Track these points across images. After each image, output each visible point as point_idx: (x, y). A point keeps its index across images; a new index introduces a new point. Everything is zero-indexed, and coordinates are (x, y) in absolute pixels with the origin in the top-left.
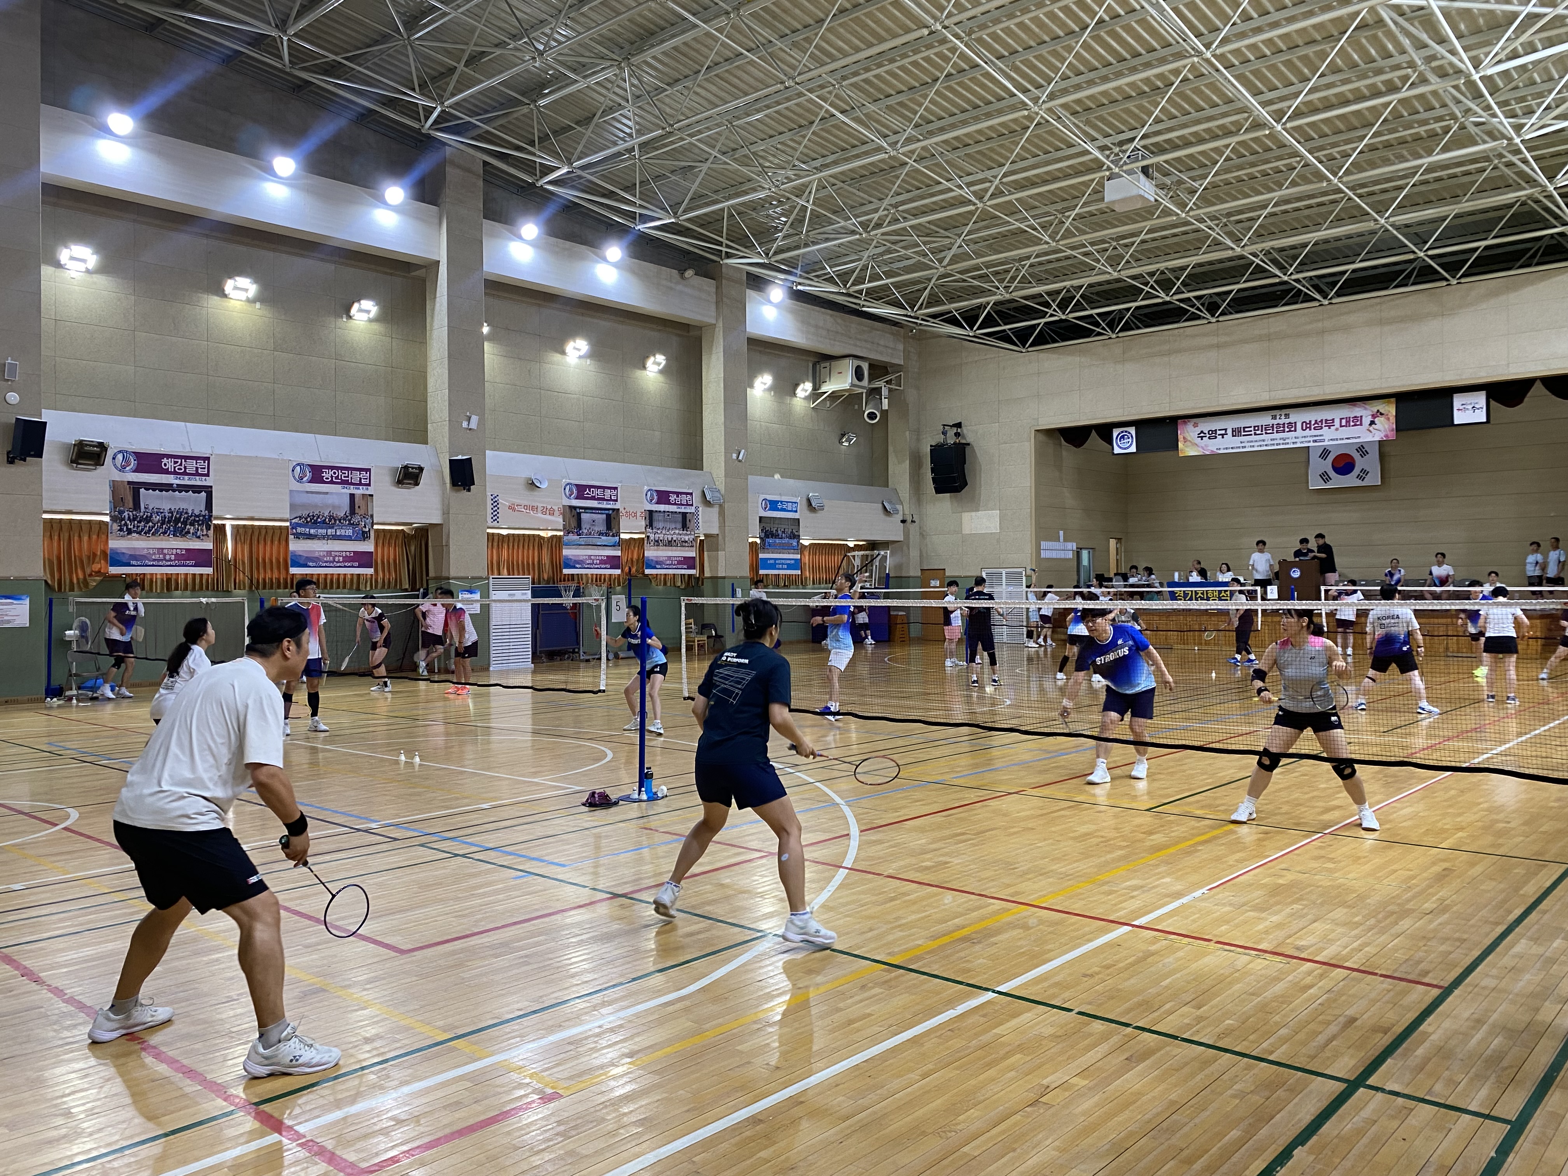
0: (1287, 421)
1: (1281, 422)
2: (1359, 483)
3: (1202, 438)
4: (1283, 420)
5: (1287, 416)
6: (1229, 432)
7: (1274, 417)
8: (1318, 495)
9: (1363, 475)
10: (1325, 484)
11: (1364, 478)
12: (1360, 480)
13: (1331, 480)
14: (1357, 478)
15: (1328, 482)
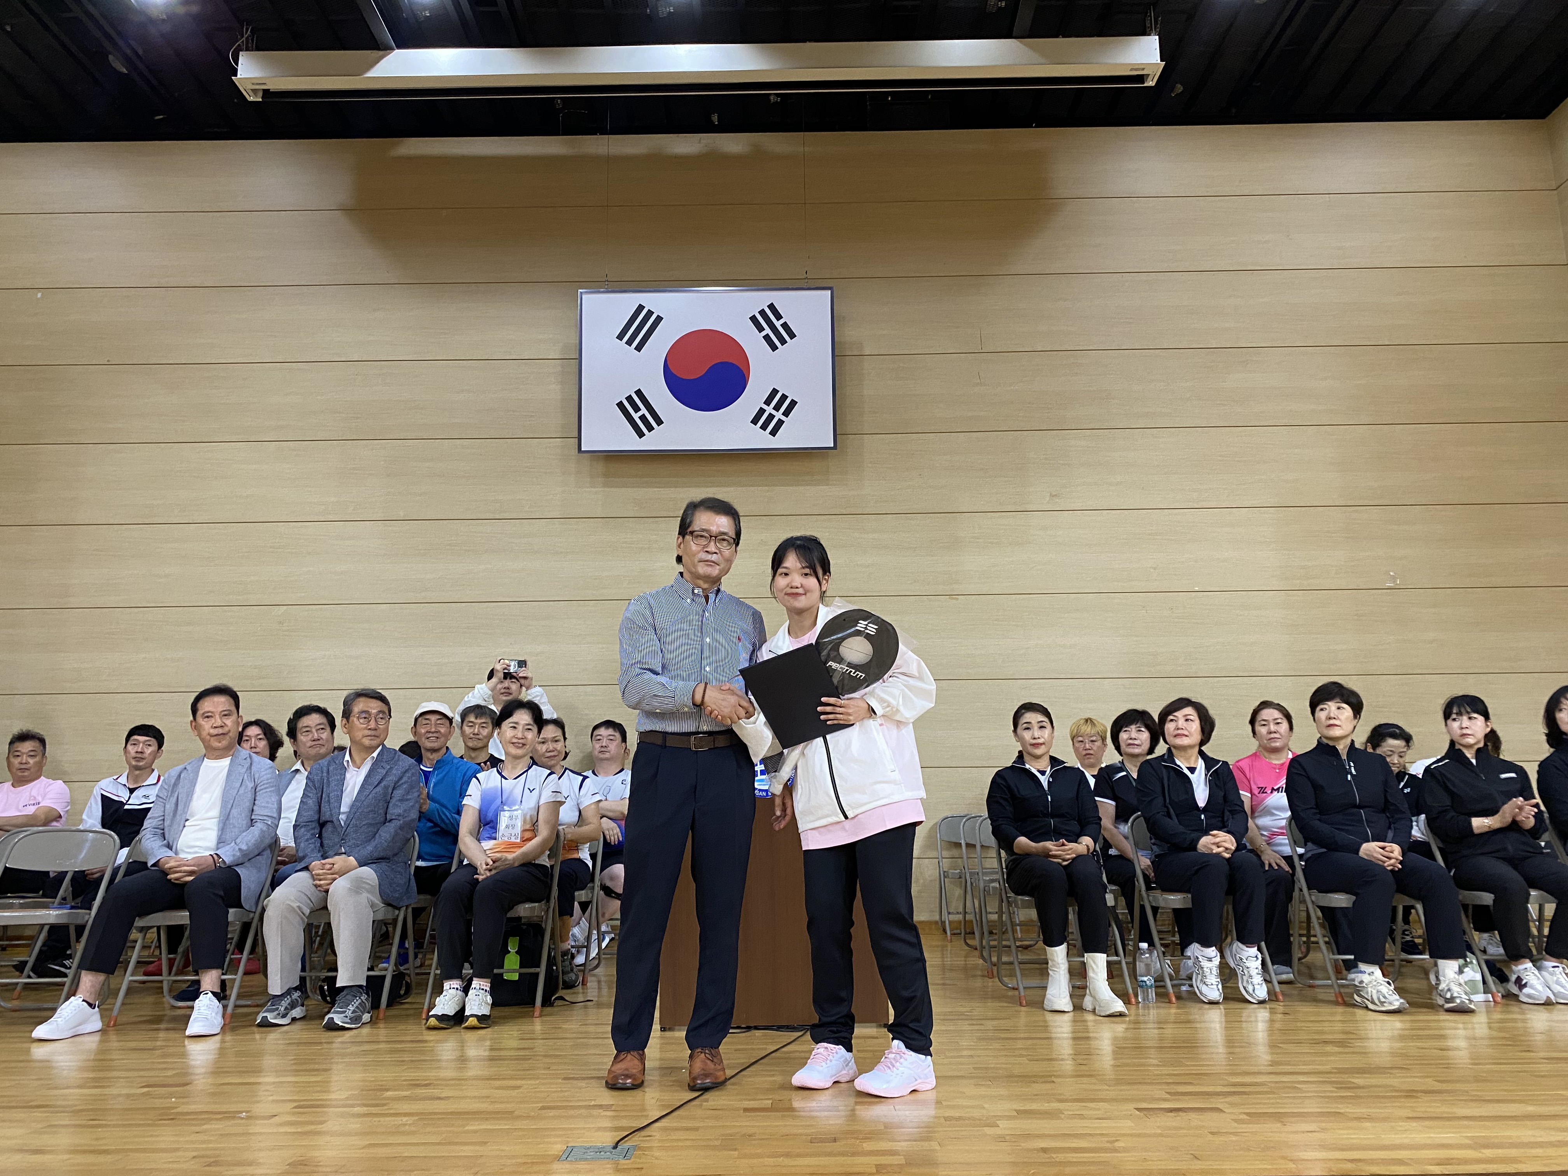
2: (761, 440)
8: (606, 485)
9: (774, 412)
10: (641, 434)
11: (780, 423)
12: (764, 427)
13: (659, 422)
14: (755, 421)
15: (650, 428)
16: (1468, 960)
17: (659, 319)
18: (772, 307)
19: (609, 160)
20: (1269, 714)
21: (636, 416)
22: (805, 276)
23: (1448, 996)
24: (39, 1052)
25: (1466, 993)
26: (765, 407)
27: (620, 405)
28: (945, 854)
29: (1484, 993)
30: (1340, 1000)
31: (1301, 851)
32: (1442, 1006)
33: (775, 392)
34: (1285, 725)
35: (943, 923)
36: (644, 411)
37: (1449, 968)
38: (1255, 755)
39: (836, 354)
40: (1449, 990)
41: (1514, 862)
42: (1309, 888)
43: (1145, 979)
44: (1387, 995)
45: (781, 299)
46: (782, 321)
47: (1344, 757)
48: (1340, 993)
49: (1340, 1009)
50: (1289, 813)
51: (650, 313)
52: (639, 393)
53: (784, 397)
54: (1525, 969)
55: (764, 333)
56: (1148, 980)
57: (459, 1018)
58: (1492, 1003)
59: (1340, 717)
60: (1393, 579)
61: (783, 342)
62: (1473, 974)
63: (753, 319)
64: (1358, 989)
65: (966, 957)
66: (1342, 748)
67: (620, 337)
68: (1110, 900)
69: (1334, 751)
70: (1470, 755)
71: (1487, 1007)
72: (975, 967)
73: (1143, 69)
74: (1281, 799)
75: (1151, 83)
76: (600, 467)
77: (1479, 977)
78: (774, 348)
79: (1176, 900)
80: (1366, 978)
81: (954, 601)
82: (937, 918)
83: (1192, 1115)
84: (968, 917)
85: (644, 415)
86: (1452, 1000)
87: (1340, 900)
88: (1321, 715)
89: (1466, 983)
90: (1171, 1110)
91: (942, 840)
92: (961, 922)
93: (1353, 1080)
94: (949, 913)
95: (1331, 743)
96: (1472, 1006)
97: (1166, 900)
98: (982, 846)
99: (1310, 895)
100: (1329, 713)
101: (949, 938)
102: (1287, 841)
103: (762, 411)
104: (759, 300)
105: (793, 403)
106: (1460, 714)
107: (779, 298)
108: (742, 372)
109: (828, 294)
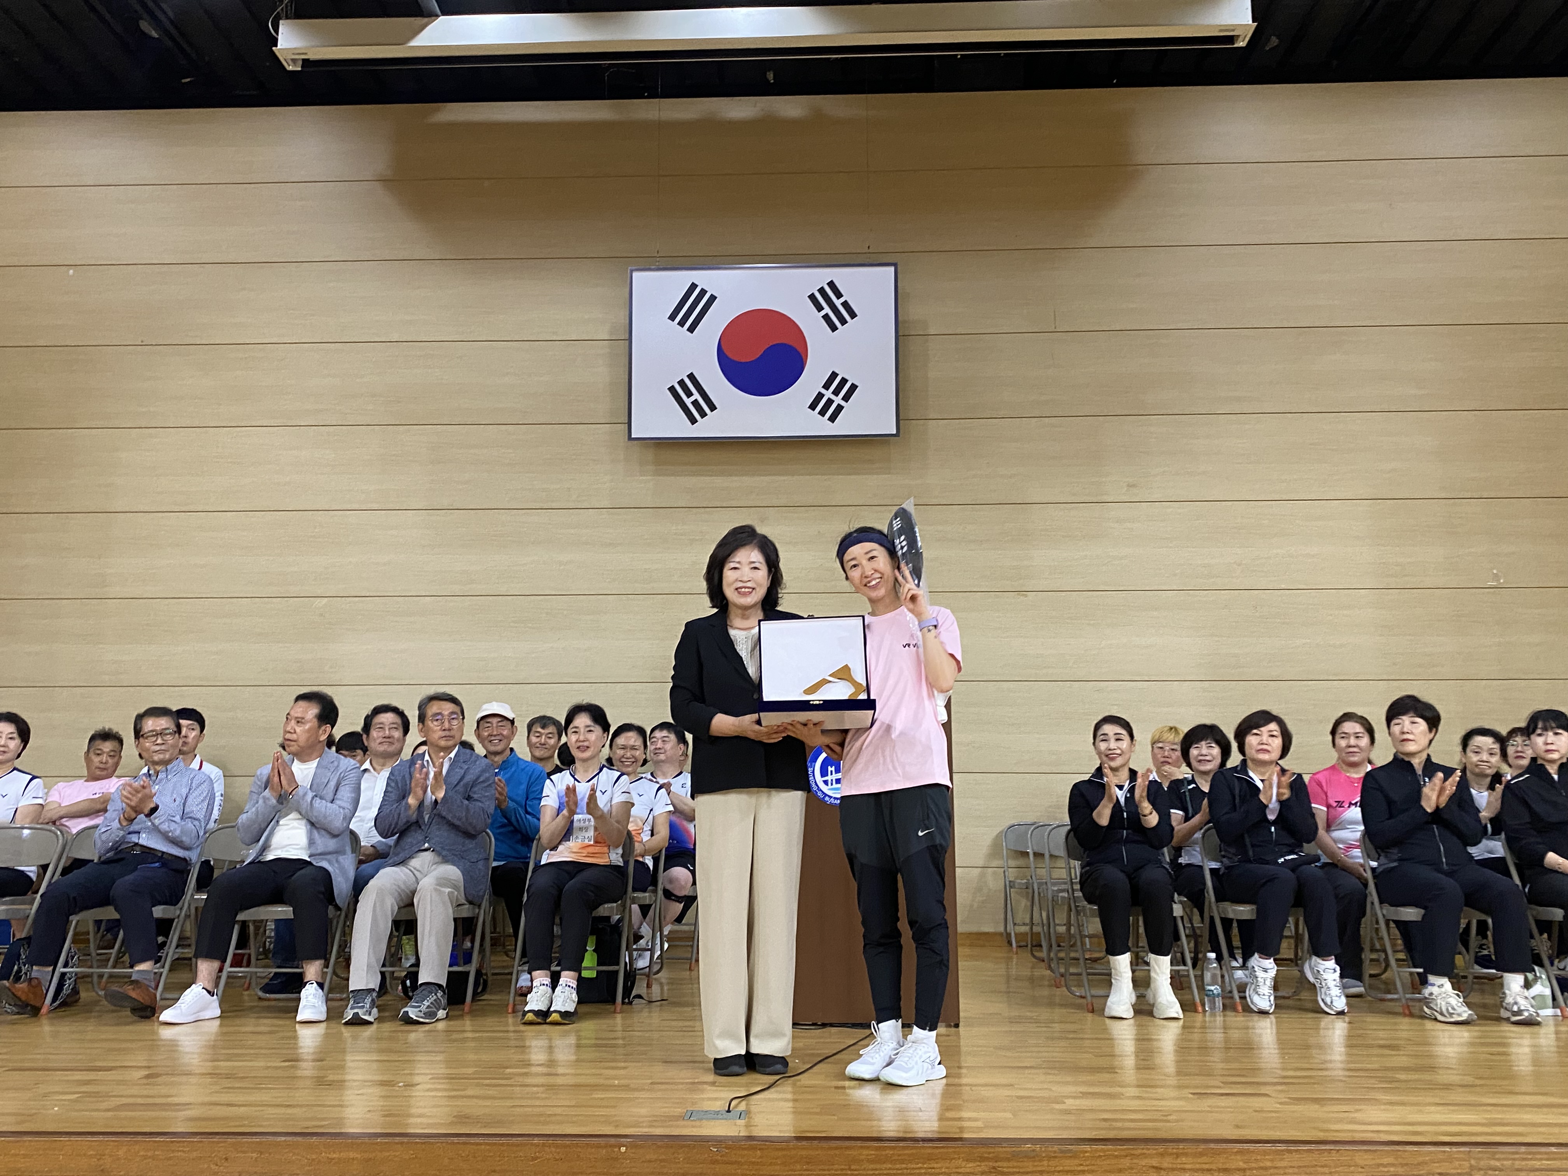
2: (821, 426)
8: (656, 473)
9: (833, 397)
10: (693, 421)
11: (840, 408)
12: (822, 413)
13: (713, 408)
14: (813, 407)
15: (703, 414)
16: (1538, 974)
17: (713, 298)
18: (831, 284)
19: (661, 126)
20: (1350, 727)
21: (688, 402)
22: (867, 251)
23: (1515, 1008)
24: (166, 1033)
25: (1532, 1006)
26: (823, 391)
27: (672, 389)
28: (1012, 863)
29: (1554, 1008)
30: (1407, 1012)
31: (1374, 864)
32: (1508, 1019)
33: (834, 375)
34: (1366, 739)
35: (1009, 935)
36: (697, 396)
37: (1514, 982)
38: (1333, 768)
39: (900, 333)
40: (1516, 1003)
42: (1381, 902)
43: (1212, 988)
44: (1456, 1007)
45: (842, 276)
46: (842, 300)
47: (1419, 772)
48: (1408, 1007)
49: (1407, 1020)
50: (1362, 828)
51: (703, 292)
52: (691, 377)
53: (844, 381)
55: (823, 313)
56: (1215, 989)
57: (545, 1013)
58: (1561, 1018)
59: (1414, 731)
60: (1496, 577)
61: (843, 322)
62: (1542, 989)
63: (812, 297)
64: (1426, 1001)
65: (1032, 968)
66: (1417, 763)
67: (672, 317)
68: (1177, 910)
69: (1409, 766)
71: (1556, 1020)
72: (1042, 978)
73: (1233, 30)
74: (1356, 813)
75: (1241, 44)
76: (651, 452)
77: (1548, 992)
78: (834, 328)
79: (1244, 911)
80: (1435, 990)
81: (1023, 598)
82: (1002, 929)
83: (1241, 1099)
84: (1036, 929)
85: (696, 400)
86: (1519, 1012)
87: (1411, 914)
88: (1396, 729)
89: (1533, 998)
90: (1222, 1095)
91: (1007, 849)
92: (1027, 934)
93: (1397, 1076)
94: (1015, 924)
95: (1407, 759)
96: (1539, 1019)
97: (1234, 911)
98: (1051, 856)
99: (1381, 908)
100: (1403, 727)
101: (1015, 950)
102: (1360, 854)
103: (820, 396)
104: (819, 277)
105: (854, 387)
106: (1545, 729)
107: (840, 276)
108: (800, 356)
109: (892, 269)
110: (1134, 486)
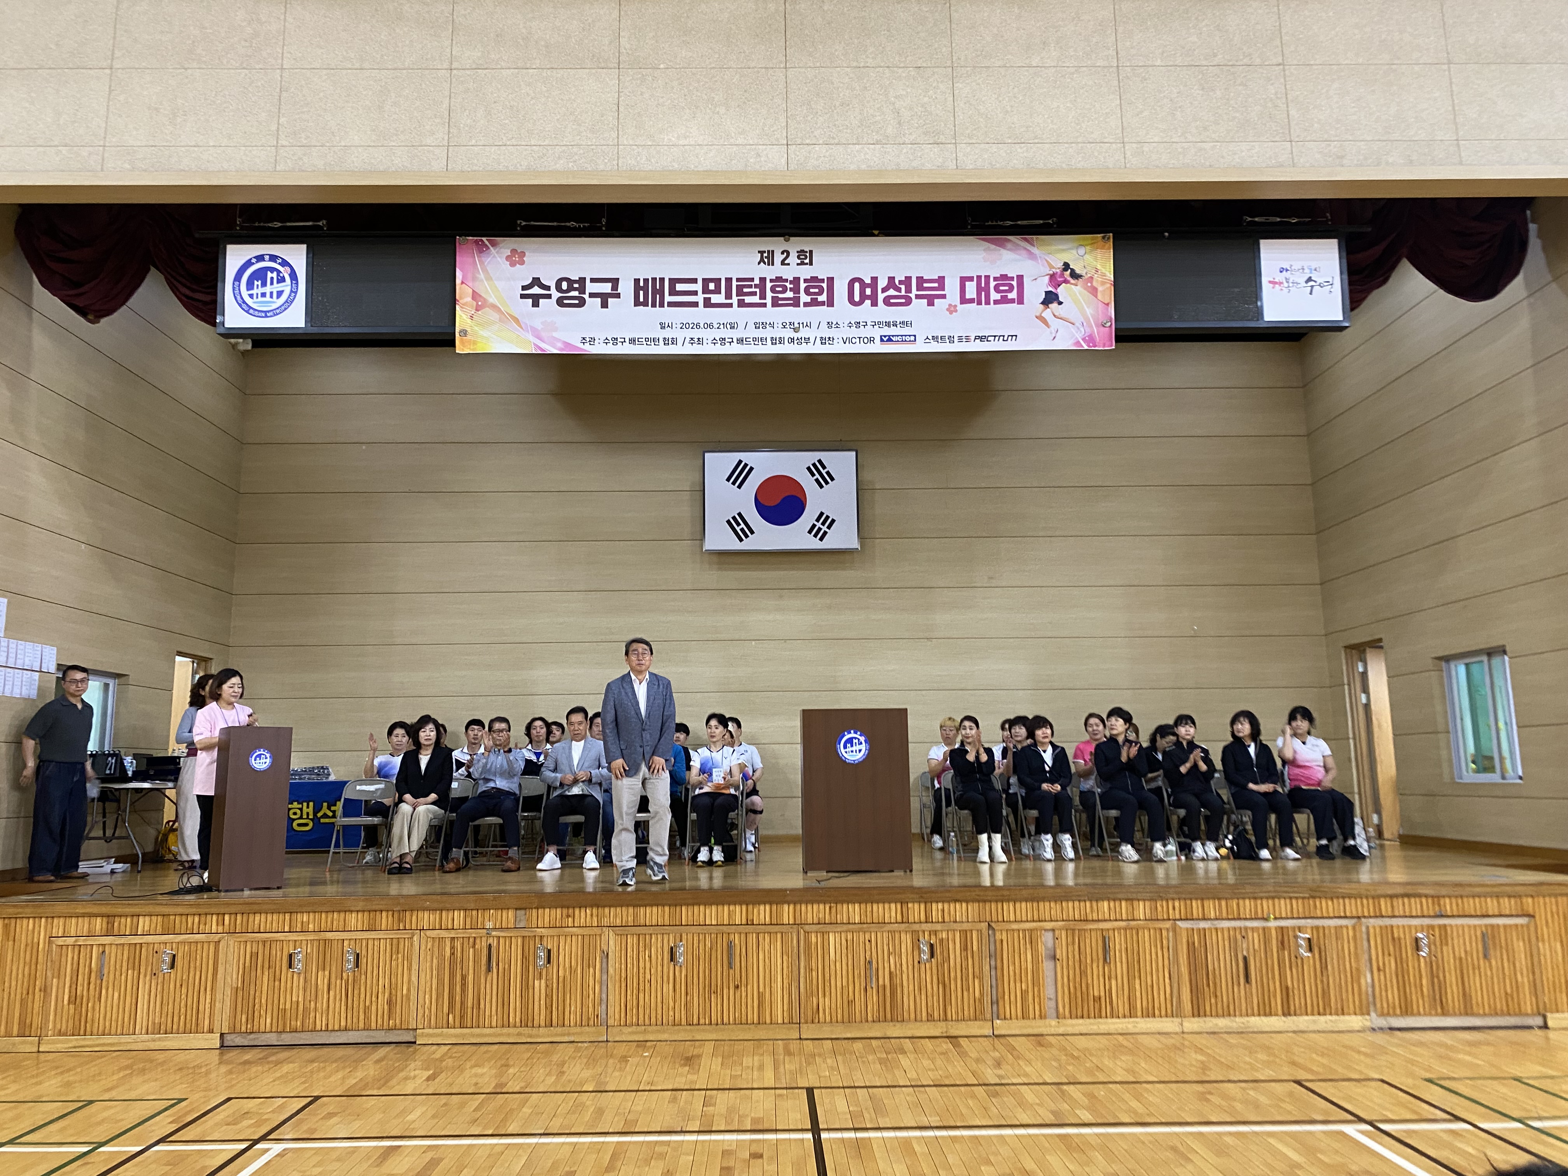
0: (805, 272)
1: (788, 273)
2: (813, 543)
3: (536, 300)
4: (793, 270)
5: (805, 258)
6: (626, 288)
7: (767, 258)
8: (720, 569)
9: (822, 527)
10: (741, 540)
11: (825, 533)
13: (752, 532)
14: (810, 532)
17: (751, 469)
18: (820, 461)
20: (1093, 721)
21: (738, 529)
22: (840, 442)
23: (1155, 855)
26: (816, 523)
27: (728, 522)
31: (1100, 791)
33: (822, 514)
34: (1101, 727)
35: (923, 834)
36: (743, 525)
37: (1158, 846)
38: (1086, 741)
41: (1197, 796)
42: (1102, 808)
44: (1131, 855)
45: (827, 457)
46: (826, 470)
47: (1120, 744)
51: (746, 465)
52: (740, 514)
53: (828, 517)
54: (1198, 846)
55: (815, 478)
57: (710, 863)
59: (1117, 725)
60: (1195, 631)
61: (827, 483)
62: (1172, 847)
63: (808, 469)
64: (1120, 854)
66: (1118, 740)
67: (728, 480)
68: (1004, 813)
69: (1116, 741)
70: (1185, 743)
76: (715, 558)
78: (821, 486)
80: (1123, 849)
81: (929, 643)
85: (742, 528)
86: (1158, 857)
95: (1114, 737)
96: (1165, 859)
100: (1113, 722)
103: (814, 526)
104: (812, 457)
105: (833, 521)
106: (1186, 724)
107: (825, 456)
108: (802, 502)
109: (854, 453)
110: (992, 578)
